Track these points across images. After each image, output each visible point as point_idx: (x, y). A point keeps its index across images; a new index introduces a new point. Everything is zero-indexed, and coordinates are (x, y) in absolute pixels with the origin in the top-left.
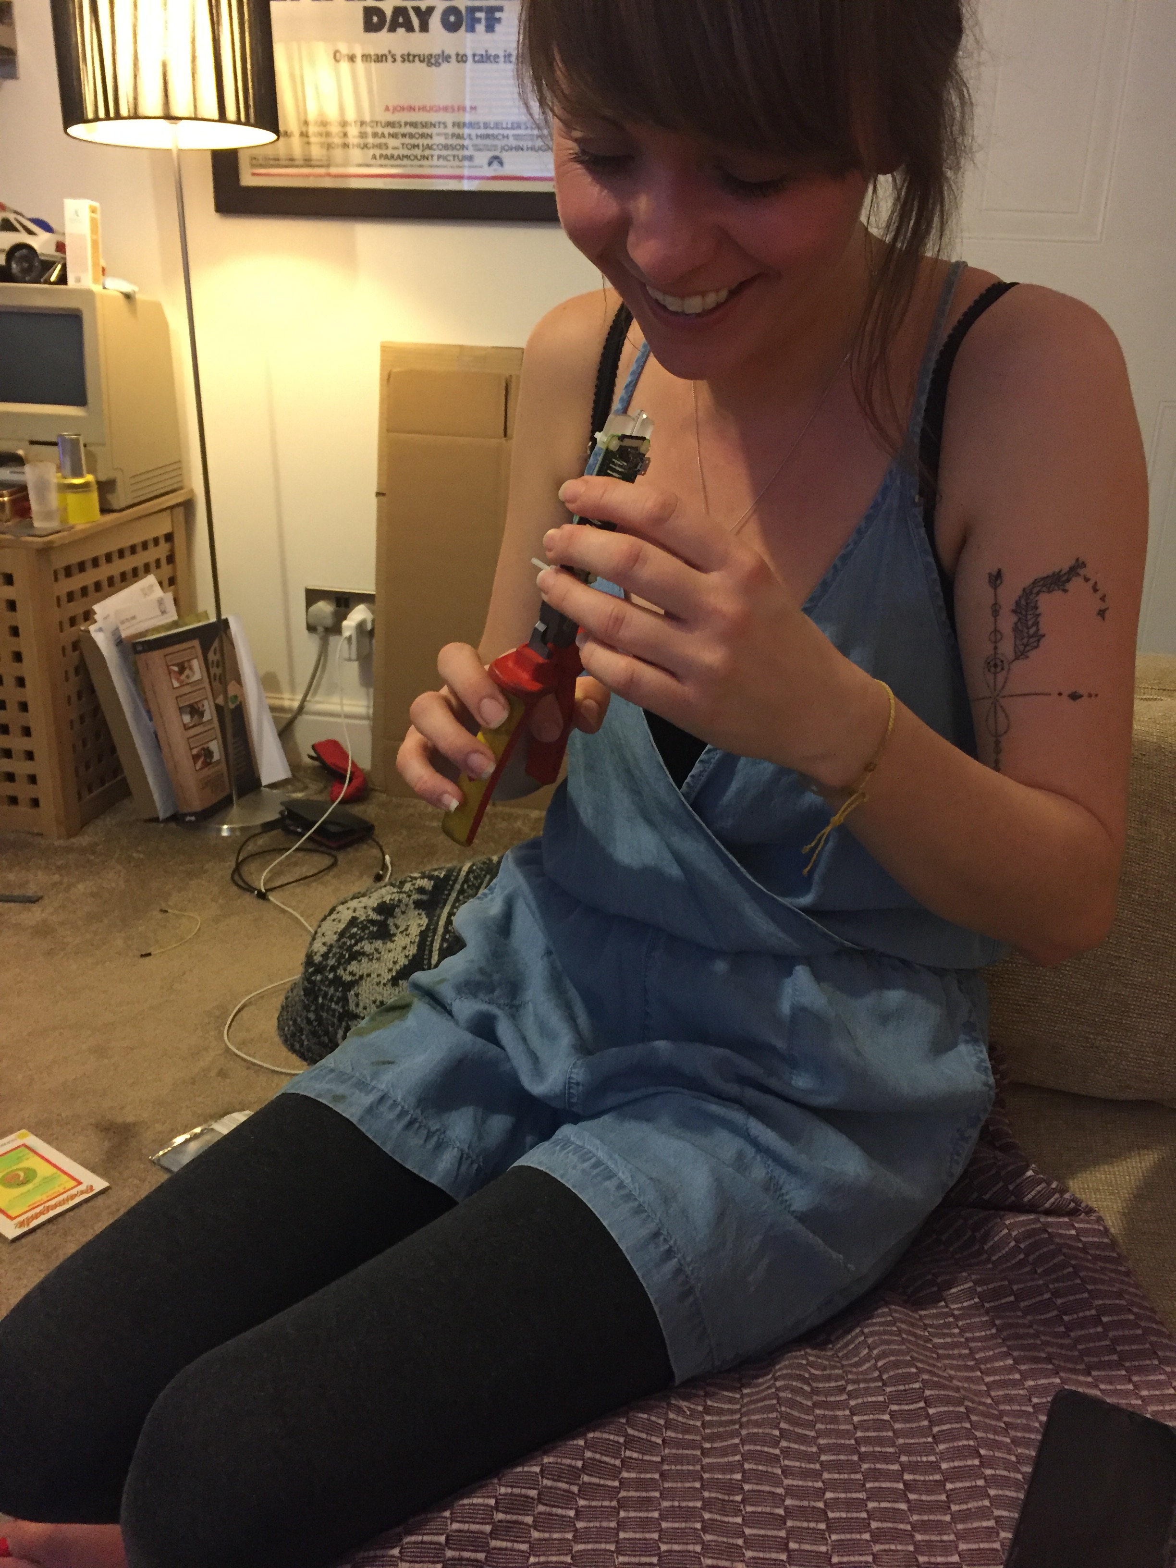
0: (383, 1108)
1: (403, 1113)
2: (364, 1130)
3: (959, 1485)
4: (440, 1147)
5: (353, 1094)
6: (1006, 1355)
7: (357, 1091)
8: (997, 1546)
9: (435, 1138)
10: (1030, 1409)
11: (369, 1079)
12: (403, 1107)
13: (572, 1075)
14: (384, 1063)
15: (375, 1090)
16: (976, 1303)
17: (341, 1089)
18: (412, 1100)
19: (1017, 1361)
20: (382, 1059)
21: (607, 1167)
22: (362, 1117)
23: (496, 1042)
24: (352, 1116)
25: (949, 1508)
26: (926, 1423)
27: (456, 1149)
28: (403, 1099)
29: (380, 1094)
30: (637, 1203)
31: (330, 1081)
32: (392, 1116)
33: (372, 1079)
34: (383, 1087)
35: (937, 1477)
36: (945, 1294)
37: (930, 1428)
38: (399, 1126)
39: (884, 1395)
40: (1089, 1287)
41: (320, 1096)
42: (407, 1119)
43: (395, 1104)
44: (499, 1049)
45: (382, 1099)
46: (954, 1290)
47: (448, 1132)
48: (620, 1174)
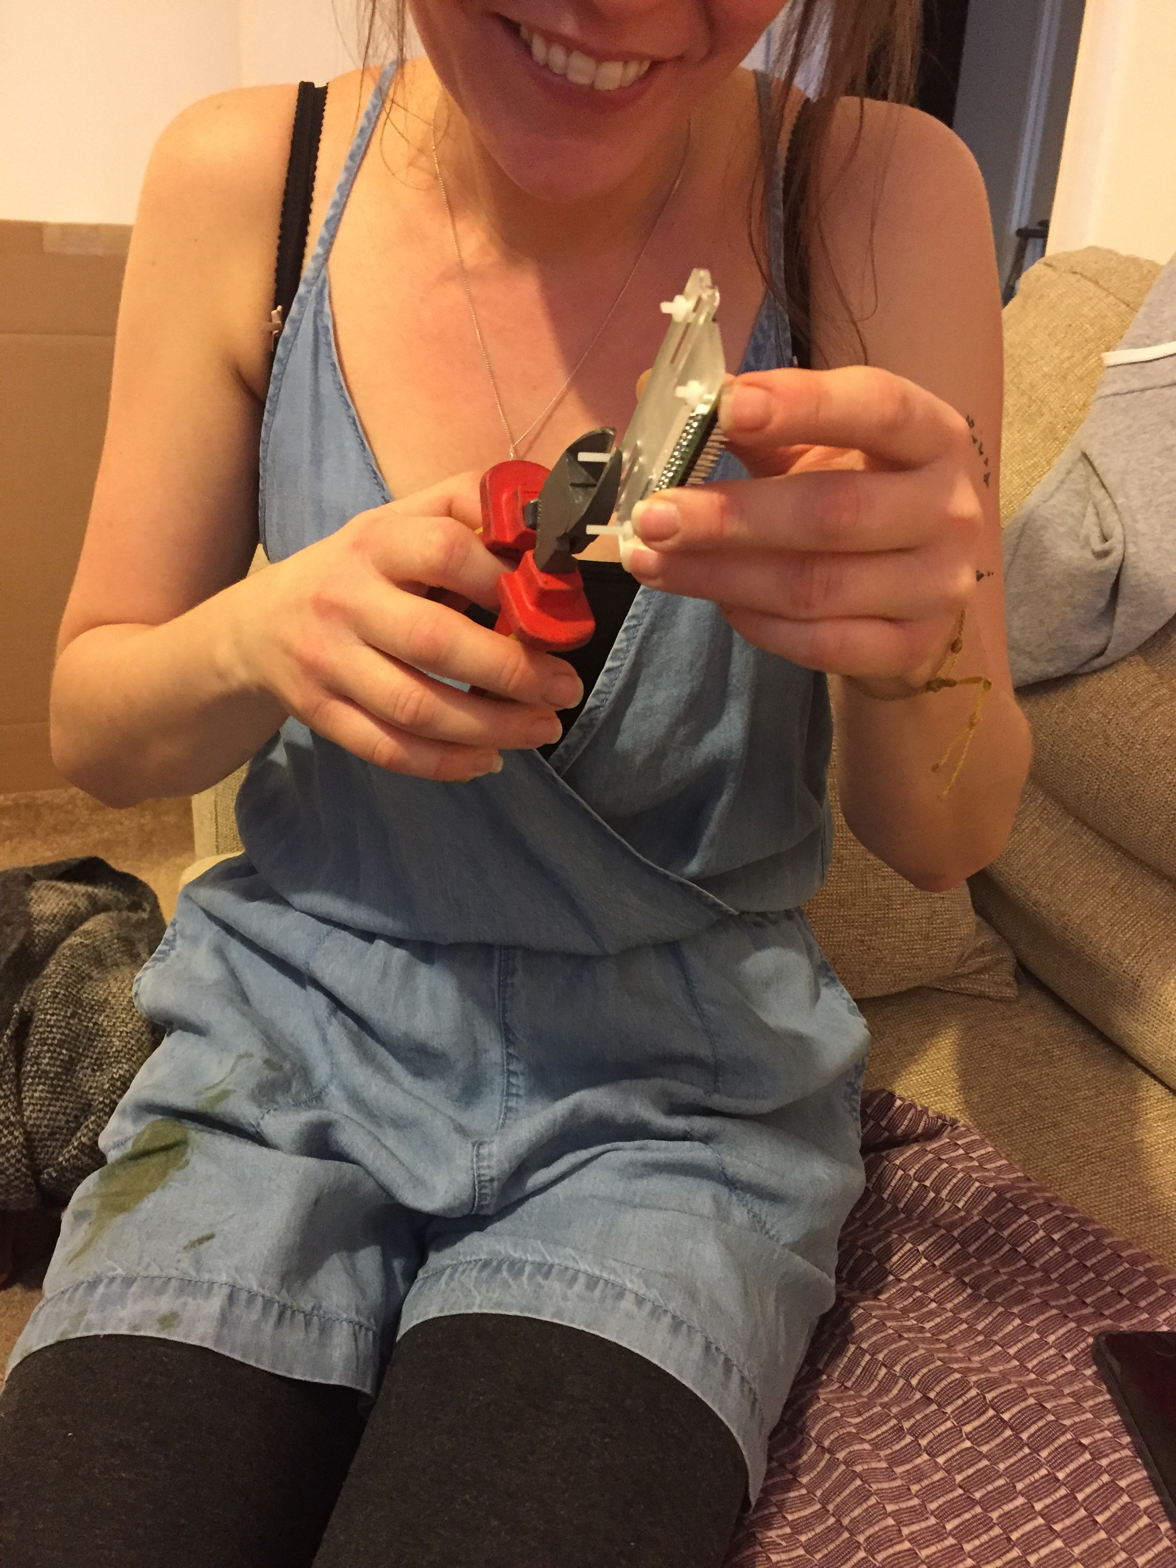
0: (239, 1310)
1: (268, 1303)
2: (227, 1354)
3: (1088, 1491)
4: (325, 1330)
5: (185, 1304)
6: (1007, 1316)
7: (190, 1300)
8: (1166, 1543)
9: (315, 1319)
10: (1071, 1368)
11: (193, 1273)
12: (263, 1296)
13: (482, 1172)
14: (201, 1241)
15: (216, 1287)
16: (924, 1266)
17: (164, 1304)
18: (272, 1281)
19: (1025, 1317)
20: (194, 1237)
21: (607, 1282)
22: (218, 1336)
23: (341, 1156)
24: (203, 1339)
25: (1096, 1522)
26: (1008, 1433)
27: (344, 1323)
28: (262, 1285)
29: (226, 1290)
30: (669, 1315)
31: (141, 1296)
32: (255, 1316)
33: (198, 1271)
34: (224, 1278)
35: (1063, 1492)
36: (888, 1266)
37: (1017, 1436)
38: (268, 1327)
39: (948, 1419)
40: (1024, 1207)
41: (136, 1327)
42: (275, 1310)
43: (252, 1297)
44: (355, 1166)
45: (231, 1298)
46: (895, 1258)
47: (324, 1304)
48: (629, 1285)
